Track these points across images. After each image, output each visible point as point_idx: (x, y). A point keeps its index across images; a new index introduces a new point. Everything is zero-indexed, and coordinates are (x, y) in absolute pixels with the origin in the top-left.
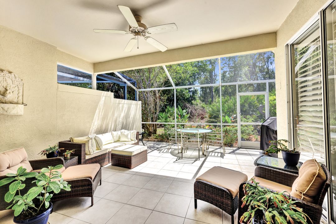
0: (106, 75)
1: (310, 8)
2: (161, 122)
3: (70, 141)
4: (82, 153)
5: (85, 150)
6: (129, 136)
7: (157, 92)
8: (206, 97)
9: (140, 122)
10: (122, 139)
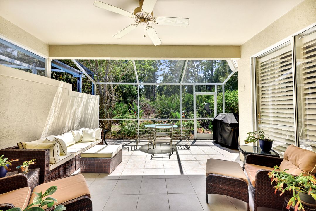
0: (59, 62)
1: (281, 33)
2: (118, 118)
3: (18, 148)
4: (45, 162)
5: (49, 158)
6: (94, 135)
7: (112, 86)
8: (149, 95)
9: (98, 119)
10: (85, 139)
